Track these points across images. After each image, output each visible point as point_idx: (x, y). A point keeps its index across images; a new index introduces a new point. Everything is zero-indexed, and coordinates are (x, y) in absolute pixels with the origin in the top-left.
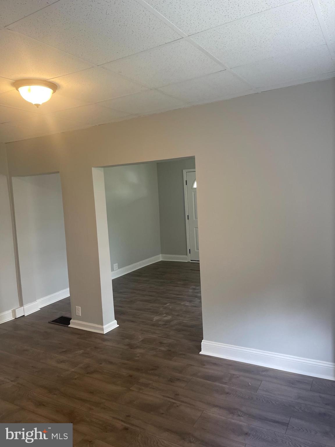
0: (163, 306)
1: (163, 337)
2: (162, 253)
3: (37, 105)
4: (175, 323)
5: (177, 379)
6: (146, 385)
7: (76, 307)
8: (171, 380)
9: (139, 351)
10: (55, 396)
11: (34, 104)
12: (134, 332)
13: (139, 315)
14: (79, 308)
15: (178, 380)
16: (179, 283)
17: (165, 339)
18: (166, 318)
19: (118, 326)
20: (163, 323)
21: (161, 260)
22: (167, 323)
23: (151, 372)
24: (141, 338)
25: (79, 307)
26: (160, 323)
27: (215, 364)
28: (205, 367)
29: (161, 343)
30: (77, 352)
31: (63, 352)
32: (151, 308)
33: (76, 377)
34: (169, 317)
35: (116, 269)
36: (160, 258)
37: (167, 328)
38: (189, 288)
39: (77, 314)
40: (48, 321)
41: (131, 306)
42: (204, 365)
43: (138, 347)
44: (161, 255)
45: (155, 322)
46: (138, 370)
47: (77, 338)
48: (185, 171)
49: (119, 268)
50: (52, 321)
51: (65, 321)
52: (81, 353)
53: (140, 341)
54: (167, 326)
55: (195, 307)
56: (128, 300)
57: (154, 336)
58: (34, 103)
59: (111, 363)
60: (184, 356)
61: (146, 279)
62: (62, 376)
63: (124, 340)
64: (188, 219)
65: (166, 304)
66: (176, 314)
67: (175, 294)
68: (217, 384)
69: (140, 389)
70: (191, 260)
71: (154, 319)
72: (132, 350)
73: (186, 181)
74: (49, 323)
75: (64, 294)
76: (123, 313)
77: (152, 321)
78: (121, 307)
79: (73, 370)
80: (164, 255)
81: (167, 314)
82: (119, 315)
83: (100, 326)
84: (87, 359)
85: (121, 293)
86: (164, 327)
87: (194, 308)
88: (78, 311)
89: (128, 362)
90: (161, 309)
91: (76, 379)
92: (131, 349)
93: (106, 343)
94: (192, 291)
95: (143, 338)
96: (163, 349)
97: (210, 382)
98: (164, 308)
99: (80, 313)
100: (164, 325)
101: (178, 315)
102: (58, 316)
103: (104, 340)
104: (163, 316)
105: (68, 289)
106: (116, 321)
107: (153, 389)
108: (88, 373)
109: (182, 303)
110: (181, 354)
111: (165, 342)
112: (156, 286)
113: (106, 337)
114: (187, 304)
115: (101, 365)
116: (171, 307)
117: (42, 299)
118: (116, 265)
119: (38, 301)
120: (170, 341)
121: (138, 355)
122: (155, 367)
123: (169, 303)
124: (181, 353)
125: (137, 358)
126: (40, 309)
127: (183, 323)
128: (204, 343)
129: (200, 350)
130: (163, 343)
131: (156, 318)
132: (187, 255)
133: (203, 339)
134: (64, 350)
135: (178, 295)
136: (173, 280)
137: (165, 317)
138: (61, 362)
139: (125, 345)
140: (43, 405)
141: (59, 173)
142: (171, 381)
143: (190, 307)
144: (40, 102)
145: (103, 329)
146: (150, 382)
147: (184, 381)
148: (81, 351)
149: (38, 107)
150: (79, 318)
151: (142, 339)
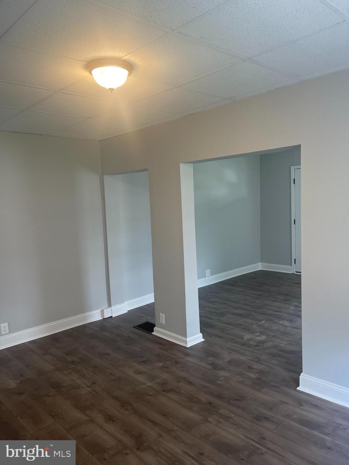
0: (257, 323)
1: (253, 361)
2: (262, 261)
3: (111, 90)
4: (269, 345)
5: (265, 417)
6: (227, 418)
7: (160, 314)
8: (258, 418)
9: (223, 373)
10: (127, 412)
11: (107, 89)
12: (220, 350)
13: (228, 330)
14: (163, 316)
15: (266, 419)
16: (279, 297)
17: (255, 363)
18: (258, 338)
19: (204, 340)
20: (255, 344)
21: (260, 269)
22: (259, 344)
23: (234, 402)
24: (227, 358)
25: (162, 314)
26: (251, 343)
27: (316, 406)
28: (301, 407)
29: (250, 368)
30: (156, 364)
31: (142, 361)
32: (243, 324)
33: (150, 393)
34: (263, 338)
35: (208, 276)
36: (259, 267)
37: (259, 350)
38: (291, 305)
39: (161, 322)
40: (133, 325)
41: (220, 318)
42: (302, 405)
43: (223, 369)
44: (260, 263)
45: (245, 340)
46: (219, 397)
47: (158, 348)
48: (292, 168)
49: (211, 275)
50: (137, 326)
51: (149, 327)
52: (161, 365)
53: (226, 361)
54: (259, 348)
55: (296, 328)
56: (218, 311)
57: (243, 358)
58: (107, 87)
59: (190, 383)
60: (276, 389)
61: (242, 289)
62: (137, 389)
63: (208, 358)
64: (295, 224)
65: (261, 321)
66: (272, 334)
67: (272, 310)
68: (316, 433)
69: (219, 422)
70: (296, 272)
71: (245, 337)
72: (216, 371)
73: (294, 179)
74: (134, 327)
75: (149, 299)
76: (211, 326)
77: (242, 339)
78: (209, 318)
79: (149, 384)
80: (263, 264)
81: (262, 333)
82: (204, 327)
83: (183, 338)
84: (166, 374)
85: (211, 302)
86: (256, 348)
87: (294, 330)
88: (162, 318)
89: (209, 385)
90: (254, 326)
91: (150, 395)
92: (215, 369)
93: (188, 359)
94: (294, 308)
95: (230, 359)
96: (252, 375)
97: (308, 429)
98: (257, 326)
99: (163, 322)
100: (256, 346)
101: (274, 336)
102: (142, 321)
103: (187, 355)
104: (256, 335)
105: (153, 294)
106: (201, 334)
107: (234, 424)
108: (164, 391)
109: (281, 322)
110: (273, 386)
111: (255, 367)
112: (251, 298)
113: (190, 351)
114: (287, 323)
115: (178, 384)
116: (266, 326)
117: (130, 301)
118: (208, 272)
119: (126, 303)
120: (261, 367)
121: (221, 379)
122: (240, 397)
123: (265, 320)
124: (272, 384)
125: (220, 382)
126: (127, 312)
127: (280, 346)
128: (302, 377)
129: (298, 385)
130: (253, 368)
131: (247, 336)
132: (291, 265)
133: (302, 372)
134: (144, 360)
135: (276, 311)
136: (272, 294)
137: (258, 336)
138: (139, 373)
139: (208, 364)
140: (113, 420)
141: (147, 171)
142: (258, 420)
143: (289, 328)
144: (115, 87)
145: (186, 342)
146: (233, 415)
147: (274, 422)
148: (161, 364)
149: (112, 92)
150: (162, 327)
151: (228, 360)
